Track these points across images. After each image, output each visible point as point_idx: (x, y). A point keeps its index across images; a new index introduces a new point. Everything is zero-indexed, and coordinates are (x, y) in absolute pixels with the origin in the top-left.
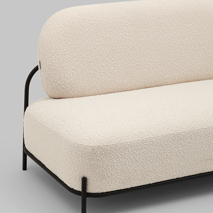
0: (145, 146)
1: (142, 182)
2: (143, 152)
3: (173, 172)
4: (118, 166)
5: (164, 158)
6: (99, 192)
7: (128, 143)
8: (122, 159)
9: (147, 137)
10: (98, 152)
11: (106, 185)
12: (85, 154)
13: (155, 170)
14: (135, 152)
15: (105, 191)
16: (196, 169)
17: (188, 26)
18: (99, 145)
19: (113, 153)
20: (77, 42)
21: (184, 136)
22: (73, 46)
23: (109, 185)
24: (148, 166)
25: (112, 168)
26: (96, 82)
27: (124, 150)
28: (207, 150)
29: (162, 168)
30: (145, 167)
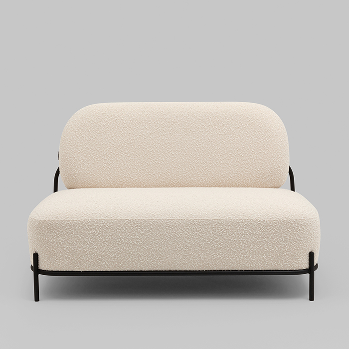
0: (94, 227)
2: (92, 233)
3: (132, 262)
4: (65, 244)
5: (118, 244)
6: (49, 270)
7: (76, 221)
8: (69, 237)
9: (98, 219)
10: (44, 227)
11: (54, 263)
12: (34, 228)
13: (109, 256)
14: (83, 231)
16: (161, 264)
17: (221, 129)
18: (45, 220)
19: (58, 229)
20: (92, 134)
21: (141, 223)
22: (87, 138)
23: (57, 263)
24: (99, 250)
25: (58, 245)
26: (108, 175)
27: (70, 228)
28: (172, 244)
29: (118, 255)
30: (96, 251)
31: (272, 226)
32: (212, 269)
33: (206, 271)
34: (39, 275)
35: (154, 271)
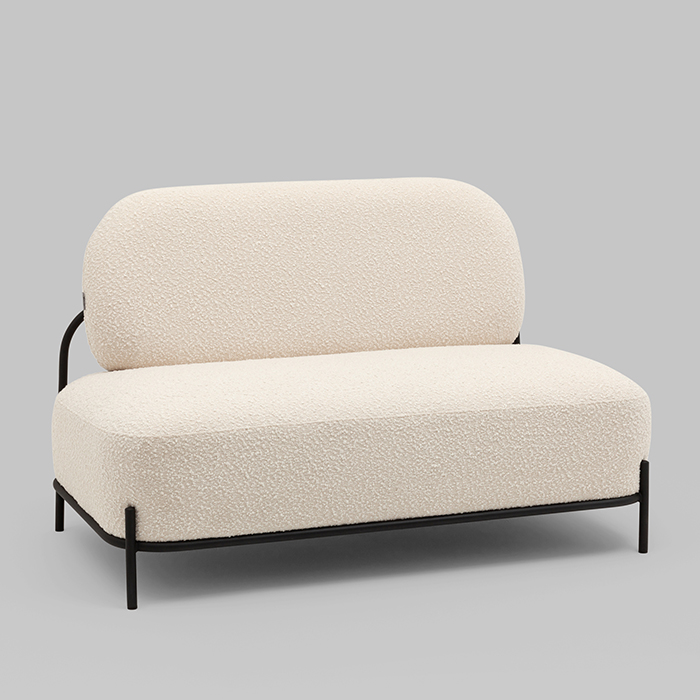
0: (259, 443)
1: (259, 525)
2: (255, 456)
3: (330, 509)
4: (200, 483)
5: (306, 474)
6: (162, 540)
7: (222, 434)
8: (208, 468)
9: (264, 425)
10: (155, 451)
11: (176, 525)
12: (128, 454)
13: (287, 499)
14: (237, 454)
15: (174, 538)
16: (384, 507)
17: (408, 232)
18: (157, 435)
19: (187, 454)
20: (160, 253)
21: (349, 429)
22: (151, 262)
23: (183, 525)
24: (269, 489)
25: (187, 487)
26: (200, 337)
27: (211, 450)
28: (408, 465)
29: (304, 497)
30: (262, 491)
31: (587, 415)
32: (476, 510)
33: (465, 513)
34: (138, 553)
35: (368, 523)
